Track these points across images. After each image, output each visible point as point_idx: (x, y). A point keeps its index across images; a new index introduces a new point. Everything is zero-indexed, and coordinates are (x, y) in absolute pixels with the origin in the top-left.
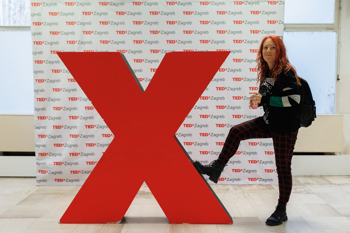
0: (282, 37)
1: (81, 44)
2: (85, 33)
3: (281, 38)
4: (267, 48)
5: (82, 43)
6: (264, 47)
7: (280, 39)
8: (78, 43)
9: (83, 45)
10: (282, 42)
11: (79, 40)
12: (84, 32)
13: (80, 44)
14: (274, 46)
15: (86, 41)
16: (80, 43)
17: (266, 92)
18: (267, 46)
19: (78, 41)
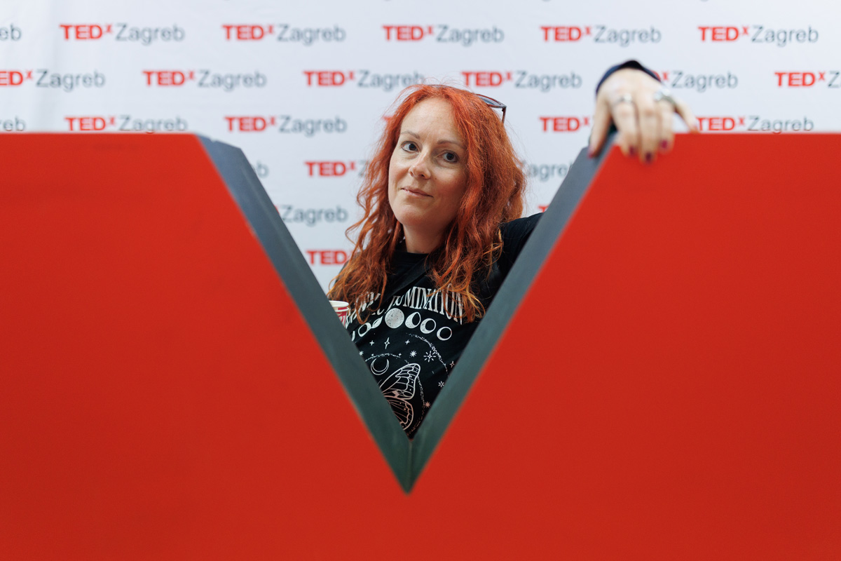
0: (504, 110)
1: (50, 89)
2: (72, 32)
3: (499, 111)
4: (414, 147)
5: (58, 81)
6: (402, 138)
7: (494, 117)
8: (38, 84)
9: (61, 89)
10: (502, 138)
11: (43, 67)
12: (67, 28)
13: (46, 86)
14: (457, 149)
15: (75, 74)
16: (47, 80)
17: (417, 359)
18: (418, 137)
19: (39, 71)
